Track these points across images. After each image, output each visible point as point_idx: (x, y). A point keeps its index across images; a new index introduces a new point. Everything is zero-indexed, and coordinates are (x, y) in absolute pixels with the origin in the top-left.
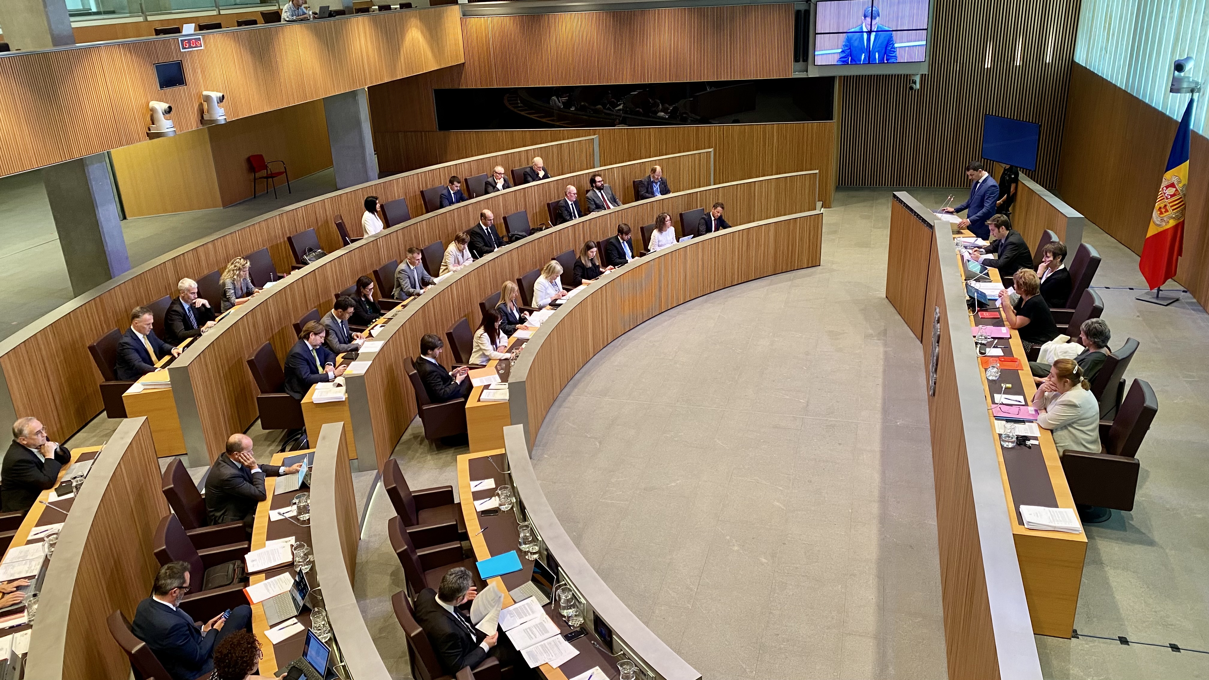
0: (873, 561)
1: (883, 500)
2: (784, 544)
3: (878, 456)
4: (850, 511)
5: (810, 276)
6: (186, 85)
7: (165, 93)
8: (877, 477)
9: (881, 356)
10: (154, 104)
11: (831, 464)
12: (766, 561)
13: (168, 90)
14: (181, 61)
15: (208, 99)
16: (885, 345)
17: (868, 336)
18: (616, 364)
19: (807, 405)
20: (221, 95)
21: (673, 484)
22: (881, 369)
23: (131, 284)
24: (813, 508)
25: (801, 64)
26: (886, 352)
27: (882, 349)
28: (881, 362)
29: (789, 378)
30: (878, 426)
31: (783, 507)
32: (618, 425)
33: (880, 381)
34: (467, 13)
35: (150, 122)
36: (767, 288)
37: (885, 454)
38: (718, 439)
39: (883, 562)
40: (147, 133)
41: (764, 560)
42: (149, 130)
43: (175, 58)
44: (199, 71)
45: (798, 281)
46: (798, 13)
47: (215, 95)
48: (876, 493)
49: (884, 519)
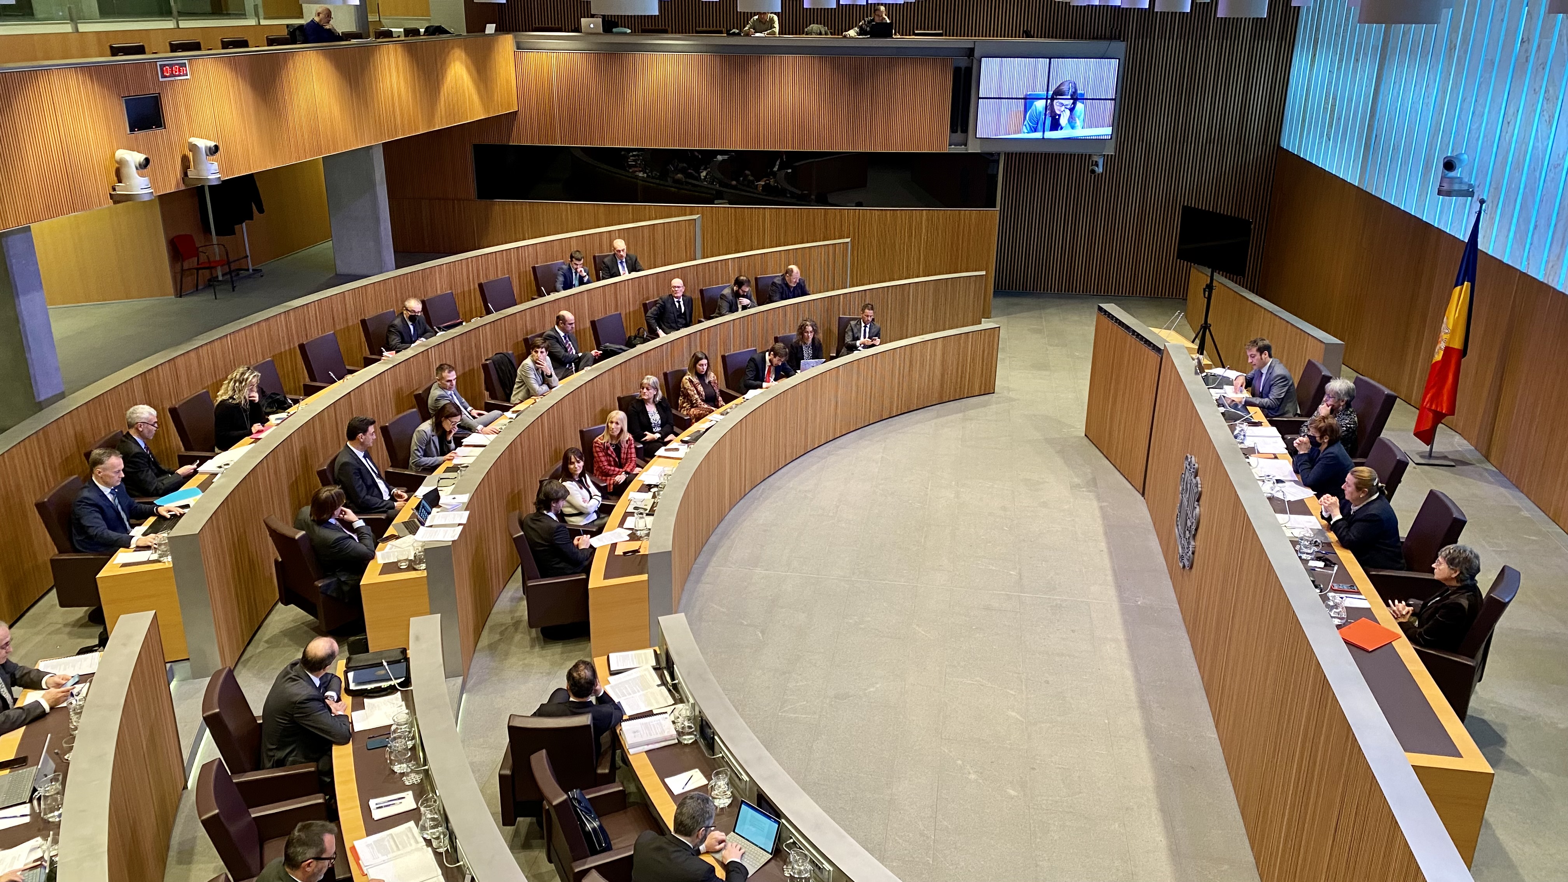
0: (1151, 789)
1: (1143, 705)
2: (1034, 769)
3: (1124, 646)
4: (1106, 721)
5: (984, 406)
6: (165, 128)
7: (136, 139)
8: (1128, 673)
9: (1097, 513)
10: (122, 154)
11: (1068, 658)
12: (1016, 794)
13: (141, 134)
14: (159, 94)
15: (193, 148)
16: (1099, 499)
17: (1074, 487)
18: (761, 522)
19: (1021, 578)
20: (212, 144)
21: (872, 689)
22: (1101, 530)
23: (85, 410)
24: (1059, 719)
25: (959, 136)
26: (1101, 508)
27: (1095, 504)
28: (1099, 521)
29: (990, 542)
30: (1115, 606)
31: (1021, 719)
32: (782, 607)
33: (1103, 545)
34: (522, 45)
35: (116, 179)
36: (935, 421)
37: (1133, 645)
38: (917, 625)
39: (1163, 789)
40: (110, 194)
41: (1013, 793)
42: (114, 190)
43: (152, 91)
44: (183, 109)
45: (972, 413)
46: (957, 71)
47: (203, 144)
48: (1133, 697)
49: (1150, 732)
